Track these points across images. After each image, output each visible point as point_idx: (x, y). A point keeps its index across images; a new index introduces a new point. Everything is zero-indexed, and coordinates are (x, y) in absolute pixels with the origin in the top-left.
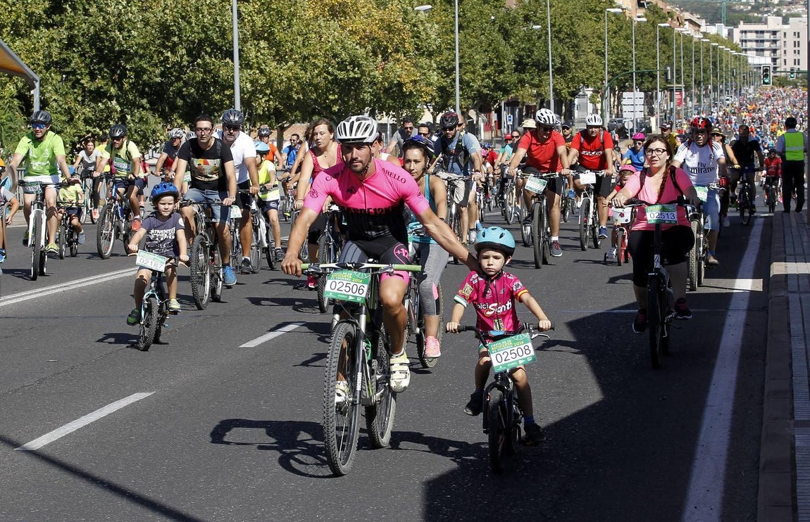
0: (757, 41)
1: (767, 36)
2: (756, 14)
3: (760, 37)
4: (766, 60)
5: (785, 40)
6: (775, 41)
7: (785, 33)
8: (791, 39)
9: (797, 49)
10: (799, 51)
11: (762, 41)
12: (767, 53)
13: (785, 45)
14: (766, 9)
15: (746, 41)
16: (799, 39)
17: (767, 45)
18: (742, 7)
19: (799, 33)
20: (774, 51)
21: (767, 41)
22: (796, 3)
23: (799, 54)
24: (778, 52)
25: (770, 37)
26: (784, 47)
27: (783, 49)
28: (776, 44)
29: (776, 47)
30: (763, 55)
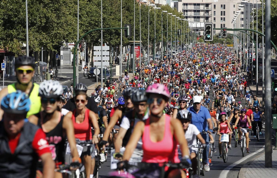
0: (195, 11)
1: (202, 7)
3: (197, 8)
4: (201, 24)
5: (215, 10)
6: (207, 11)
7: (215, 6)
8: (219, 10)
9: (223, 16)
10: (224, 18)
11: (199, 11)
12: (202, 20)
13: (215, 14)
15: (187, 11)
16: (224, 10)
17: (202, 14)
19: (224, 5)
20: (207, 18)
21: (202, 11)
23: (224, 20)
24: (210, 19)
25: (204, 8)
26: (214, 15)
27: (213, 17)
28: (208, 13)
29: (208, 15)
30: (199, 21)
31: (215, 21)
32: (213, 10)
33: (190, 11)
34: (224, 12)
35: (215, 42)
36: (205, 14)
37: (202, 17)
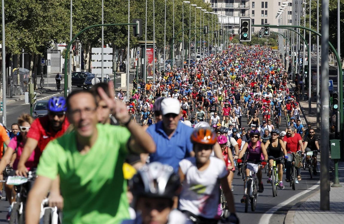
0: (227, 1)
4: (235, 19)
6: (244, 2)
9: (264, 9)
11: (232, 2)
12: (236, 13)
15: (216, 1)
17: (236, 5)
20: (243, 11)
21: (237, 2)
23: (266, 14)
24: (247, 12)
27: (251, 9)
28: (245, 5)
29: (245, 7)
30: (233, 15)
31: (253, 14)
33: (221, 1)
34: (266, 11)
35: (254, 42)
36: (241, 6)
37: (236, 10)
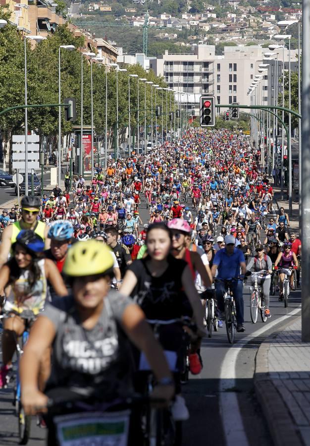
0: (185, 74)
1: (197, 68)
2: (183, 44)
3: (189, 70)
4: (195, 97)
5: (219, 73)
6: (206, 75)
7: (219, 66)
8: (226, 72)
9: (233, 84)
10: (235, 86)
11: (192, 75)
12: (197, 89)
13: (218, 79)
14: (195, 38)
15: (171, 74)
16: (235, 73)
17: (197, 79)
18: (166, 34)
19: (235, 65)
20: (206, 87)
21: (197, 74)
22: (231, 30)
23: (235, 89)
24: (210, 88)
25: (200, 70)
26: (218, 82)
27: (216, 84)
28: (208, 78)
29: (208, 81)
30: (192, 92)
31: (219, 90)
32: (216, 73)
33: (178, 74)
34: (235, 76)
35: (220, 126)
36: (203, 80)
37: (197, 85)
